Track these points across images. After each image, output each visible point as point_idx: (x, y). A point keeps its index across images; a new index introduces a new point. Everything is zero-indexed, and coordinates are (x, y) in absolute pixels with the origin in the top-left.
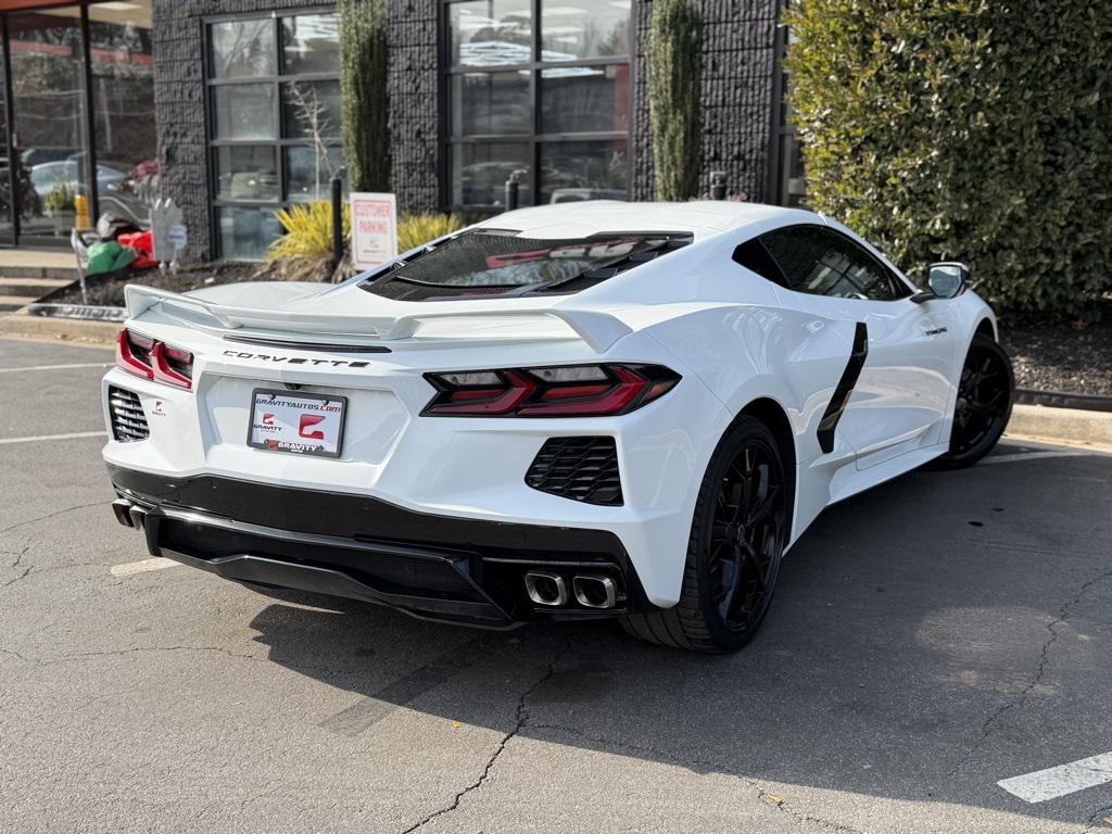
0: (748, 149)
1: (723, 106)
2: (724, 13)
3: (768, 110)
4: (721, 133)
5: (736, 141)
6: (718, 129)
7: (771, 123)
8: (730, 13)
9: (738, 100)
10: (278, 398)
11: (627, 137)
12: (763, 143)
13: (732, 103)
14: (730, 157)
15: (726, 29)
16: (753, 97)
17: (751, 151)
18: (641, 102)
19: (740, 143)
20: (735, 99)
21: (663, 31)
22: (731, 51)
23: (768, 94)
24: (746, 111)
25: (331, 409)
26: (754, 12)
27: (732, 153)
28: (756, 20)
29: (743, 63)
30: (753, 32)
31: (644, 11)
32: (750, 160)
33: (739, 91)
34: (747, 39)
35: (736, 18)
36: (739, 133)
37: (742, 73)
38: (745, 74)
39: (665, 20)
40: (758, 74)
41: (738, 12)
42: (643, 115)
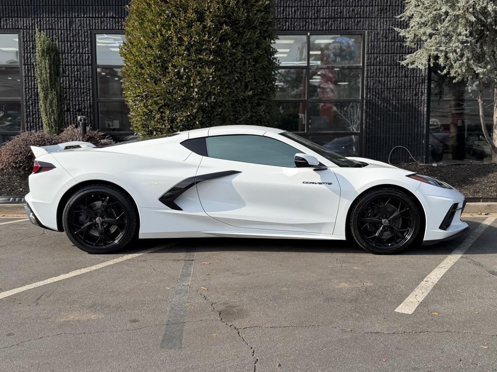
0: (83, 107)
1: (69, 88)
2: (66, 49)
3: (91, 91)
4: (69, 100)
5: (77, 103)
6: (68, 98)
7: (93, 96)
8: (69, 49)
9: (76, 86)
11: (21, 100)
12: (90, 105)
13: (73, 87)
14: (75, 110)
15: (68, 56)
16: (83, 85)
17: (85, 108)
18: (27, 85)
19: (79, 104)
20: (75, 86)
21: (43, 55)
22: (71, 65)
23: (91, 84)
24: (81, 91)
26: (81, 50)
27: (75, 108)
28: (82, 53)
29: (77, 71)
30: (81, 58)
31: (26, 45)
32: (85, 112)
33: (76, 83)
34: (78, 61)
35: (72, 52)
36: (78, 100)
37: (77, 75)
38: (79, 75)
39: (44, 50)
40: (85, 76)
41: (73, 50)
42: (29, 91)
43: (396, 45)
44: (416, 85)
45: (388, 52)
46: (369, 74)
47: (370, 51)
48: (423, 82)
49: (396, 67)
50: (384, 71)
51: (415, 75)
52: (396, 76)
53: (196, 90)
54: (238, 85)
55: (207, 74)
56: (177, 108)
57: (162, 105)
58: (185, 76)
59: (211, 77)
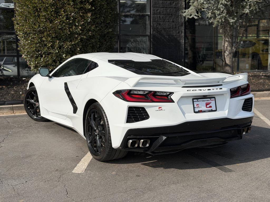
10: (199, 100)
25: (212, 100)
43: (168, 3)
44: (179, 27)
45: (164, 7)
46: (154, 20)
47: (154, 5)
48: (182, 26)
49: (168, 16)
50: (162, 18)
51: (178, 21)
52: (168, 22)
53: (80, 28)
54: (103, 25)
55: (87, 17)
56: (63, 40)
57: (53, 37)
58: (72, 18)
59: (90, 19)
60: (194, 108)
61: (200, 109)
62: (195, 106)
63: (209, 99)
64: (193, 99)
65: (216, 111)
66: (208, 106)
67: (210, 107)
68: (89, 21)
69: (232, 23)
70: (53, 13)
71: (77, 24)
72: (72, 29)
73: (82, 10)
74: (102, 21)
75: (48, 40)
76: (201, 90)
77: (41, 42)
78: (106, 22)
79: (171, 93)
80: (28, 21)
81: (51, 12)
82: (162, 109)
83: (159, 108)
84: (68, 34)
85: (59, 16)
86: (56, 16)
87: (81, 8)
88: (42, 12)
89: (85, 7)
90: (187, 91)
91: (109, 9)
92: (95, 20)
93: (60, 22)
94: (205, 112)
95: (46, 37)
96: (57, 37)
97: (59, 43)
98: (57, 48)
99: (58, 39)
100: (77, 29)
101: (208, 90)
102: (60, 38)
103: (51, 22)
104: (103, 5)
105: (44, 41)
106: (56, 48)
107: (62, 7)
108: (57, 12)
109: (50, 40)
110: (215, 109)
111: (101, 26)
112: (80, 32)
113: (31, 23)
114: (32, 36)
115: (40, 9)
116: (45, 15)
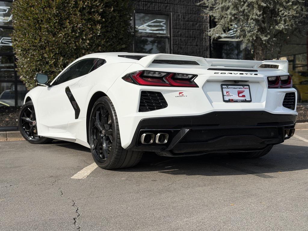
10: (229, 87)
25: (246, 88)
43: (190, 24)
44: (203, 51)
45: (186, 28)
46: (174, 42)
47: (174, 27)
48: (207, 50)
49: (191, 39)
50: (183, 41)
51: (202, 45)
52: (191, 45)
53: (88, 41)
54: (114, 40)
55: (96, 30)
56: (68, 56)
57: (56, 54)
58: (79, 31)
59: (99, 32)
60: (223, 96)
61: (231, 98)
62: (225, 93)
63: (242, 87)
64: (222, 85)
65: (250, 101)
66: (241, 95)
67: (244, 96)
68: (99, 34)
69: (265, 40)
70: (56, 24)
71: (84, 38)
72: (79, 44)
73: (90, 22)
74: (114, 35)
75: (51, 56)
76: (231, 73)
77: (42, 59)
78: (119, 36)
79: (195, 76)
80: (27, 35)
81: (55, 23)
82: (183, 95)
83: (180, 93)
84: (73, 48)
85: (64, 28)
86: (60, 29)
87: (89, 20)
88: (43, 24)
89: (94, 18)
90: (215, 73)
91: (122, 22)
92: (106, 34)
93: (65, 34)
94: (236, 101)
95: (48, 53)
96: (61, 54)
97: (63, 60)
98: (61, 66)
99: (62, 56)
100: (84, 43)
101: (240, 74)
102: (64, 54)
103: (54, 35)
104: (115, 17)
105: (45, 58)
106: (59, 66)
107: (67, 18)
108: (61, 24)
109: (52, 56)
110: (250, 100)
111: (112, 41)
112: (88, 47)
113: (31, 37)
114: (32, 52)
115: (42, 21)
116: (47, 28)
